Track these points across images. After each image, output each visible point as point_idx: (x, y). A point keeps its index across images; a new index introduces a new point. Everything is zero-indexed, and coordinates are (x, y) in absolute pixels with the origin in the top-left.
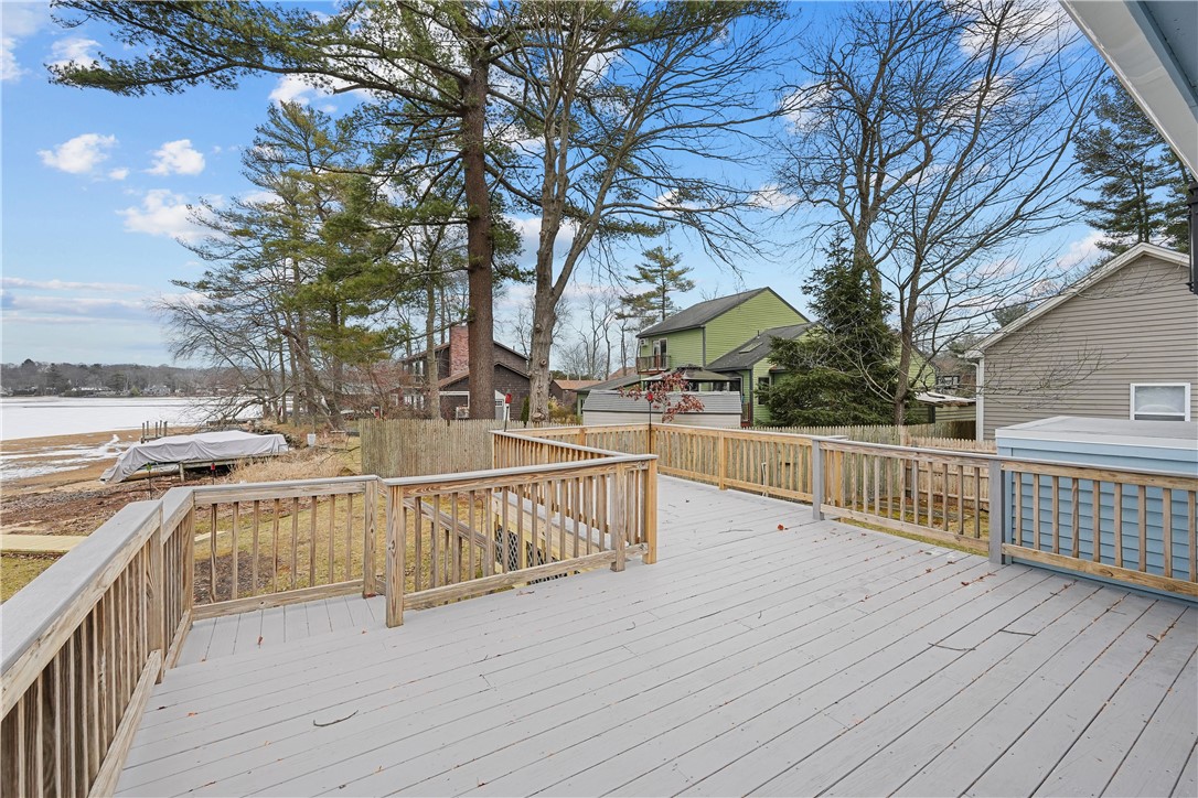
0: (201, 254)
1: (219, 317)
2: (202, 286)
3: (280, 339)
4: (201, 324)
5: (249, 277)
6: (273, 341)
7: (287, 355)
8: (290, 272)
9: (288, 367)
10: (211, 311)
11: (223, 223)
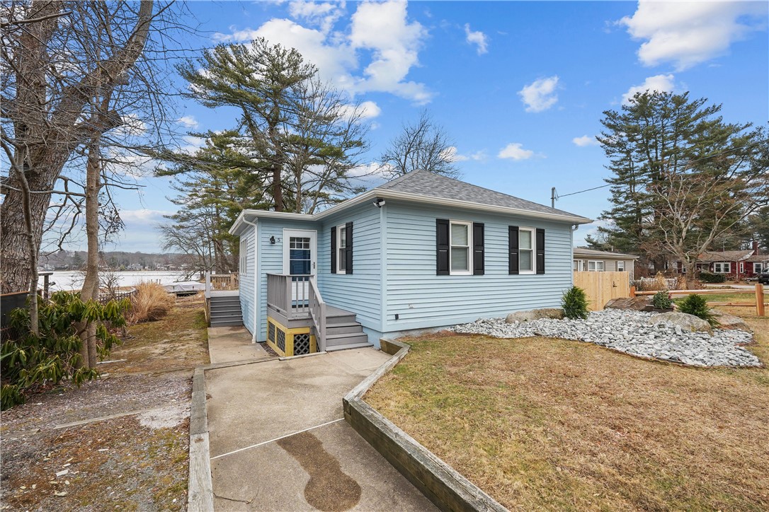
0: (174, 202)
1: (181, 231)
2: (175, 217)
3: (209, 242)
4: (175, 235)
5: (195, 212)
6: (206, 242)
7: (212, 250)
8: (214, 209)
9: (213, 255)
10: (178, 228)
11: (185, 188)
